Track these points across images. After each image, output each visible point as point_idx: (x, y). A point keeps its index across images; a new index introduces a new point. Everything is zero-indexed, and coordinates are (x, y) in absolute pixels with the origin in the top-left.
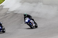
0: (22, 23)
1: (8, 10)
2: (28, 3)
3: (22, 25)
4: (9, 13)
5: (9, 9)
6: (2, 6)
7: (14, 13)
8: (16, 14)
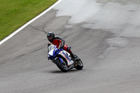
0: (102, 54)
1: (67, 22)
2: (117, 4)
3: (101, 56)
4: (70, 29)
5: (70, 17)
6: (54, 11)
7: (82, 28)
8: (88, 29)
